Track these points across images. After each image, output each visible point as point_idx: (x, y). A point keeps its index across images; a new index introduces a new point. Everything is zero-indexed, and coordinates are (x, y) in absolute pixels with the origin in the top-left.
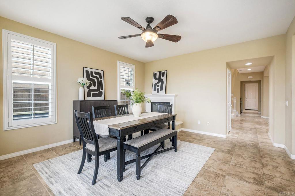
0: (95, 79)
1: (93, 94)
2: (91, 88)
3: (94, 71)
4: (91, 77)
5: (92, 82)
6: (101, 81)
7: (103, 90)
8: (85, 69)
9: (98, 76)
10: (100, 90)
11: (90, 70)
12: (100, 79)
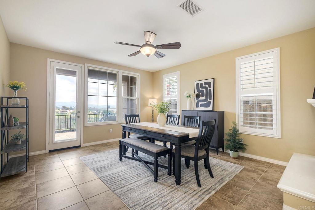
0: (204, 90)
1: (201, 104)
2: (200, 99)
3: (203, 82)
4: (200, 89)
5: (201, 93)
6: (210, 90)
7: (211, 99)
8: (197, 82)
9: (207, 86)
10: (209, 100)
11: (200, 82)
12: (209, 89)
